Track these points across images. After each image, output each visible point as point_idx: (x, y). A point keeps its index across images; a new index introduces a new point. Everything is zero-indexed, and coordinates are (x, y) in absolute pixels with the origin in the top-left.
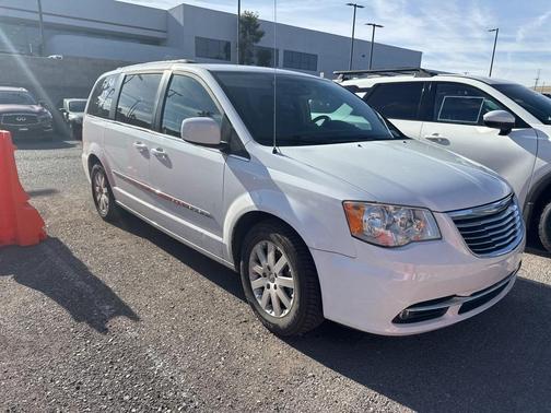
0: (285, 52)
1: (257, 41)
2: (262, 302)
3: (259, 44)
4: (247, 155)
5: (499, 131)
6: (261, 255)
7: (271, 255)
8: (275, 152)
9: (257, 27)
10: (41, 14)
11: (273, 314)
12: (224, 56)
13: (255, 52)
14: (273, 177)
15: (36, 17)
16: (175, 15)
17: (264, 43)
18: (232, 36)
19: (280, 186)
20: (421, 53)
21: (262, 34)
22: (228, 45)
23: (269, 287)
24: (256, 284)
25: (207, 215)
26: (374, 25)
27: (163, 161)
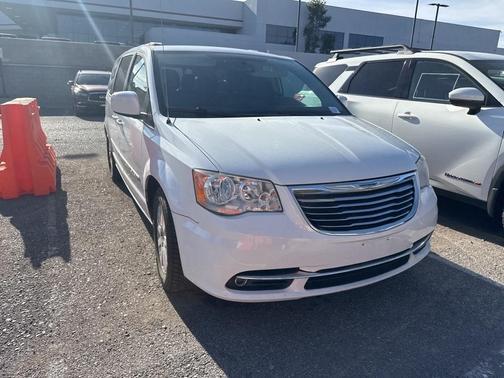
0: (351, 35)
1: (323, 26)
3: (325, 29)
5: (467, 110)
8: (169, 122)
9: (325, 12)
10: (131, 9)
13: (320, 37)
15: (127, 12)
17: (330, 27)
21: (328, 19)
26: (438, 5)
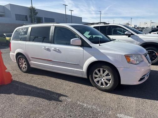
0: (45, 18)
2: (99, 85)
3: (36, 16)
4: (91, 47)
5: (128, 36)
6: (97, 72)
7: (102, 72)
8: (100, 45)
9: (35, 11)
11: (103, 87)
12: (25, 19)
13: (35, 18)
14: (101, 52)
16: (7, 7)
17: (38, 15)
18: (27, 14)
19: (104, 53)
20: (82, 18)
21: (37, 13)
22: (26, 16)
23: (101, 80)
24: (95, 80)
25: (77, 65)
26: (71, 10)
27: (57, 52)
